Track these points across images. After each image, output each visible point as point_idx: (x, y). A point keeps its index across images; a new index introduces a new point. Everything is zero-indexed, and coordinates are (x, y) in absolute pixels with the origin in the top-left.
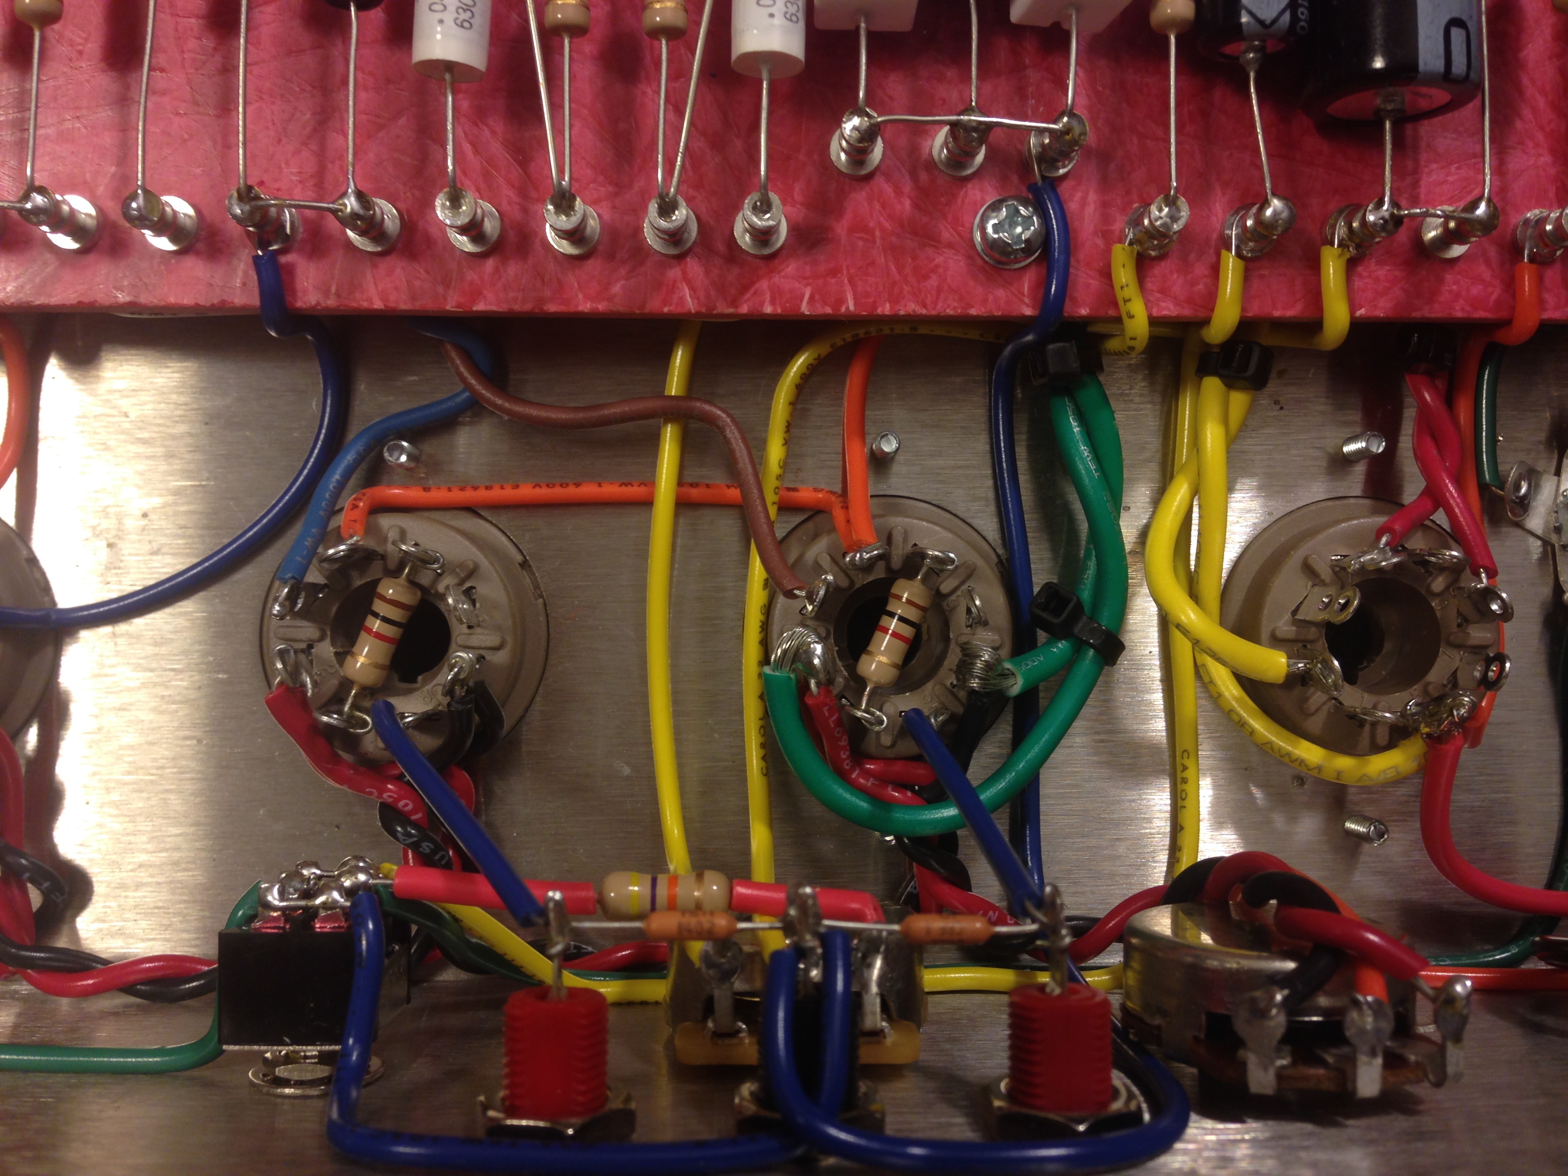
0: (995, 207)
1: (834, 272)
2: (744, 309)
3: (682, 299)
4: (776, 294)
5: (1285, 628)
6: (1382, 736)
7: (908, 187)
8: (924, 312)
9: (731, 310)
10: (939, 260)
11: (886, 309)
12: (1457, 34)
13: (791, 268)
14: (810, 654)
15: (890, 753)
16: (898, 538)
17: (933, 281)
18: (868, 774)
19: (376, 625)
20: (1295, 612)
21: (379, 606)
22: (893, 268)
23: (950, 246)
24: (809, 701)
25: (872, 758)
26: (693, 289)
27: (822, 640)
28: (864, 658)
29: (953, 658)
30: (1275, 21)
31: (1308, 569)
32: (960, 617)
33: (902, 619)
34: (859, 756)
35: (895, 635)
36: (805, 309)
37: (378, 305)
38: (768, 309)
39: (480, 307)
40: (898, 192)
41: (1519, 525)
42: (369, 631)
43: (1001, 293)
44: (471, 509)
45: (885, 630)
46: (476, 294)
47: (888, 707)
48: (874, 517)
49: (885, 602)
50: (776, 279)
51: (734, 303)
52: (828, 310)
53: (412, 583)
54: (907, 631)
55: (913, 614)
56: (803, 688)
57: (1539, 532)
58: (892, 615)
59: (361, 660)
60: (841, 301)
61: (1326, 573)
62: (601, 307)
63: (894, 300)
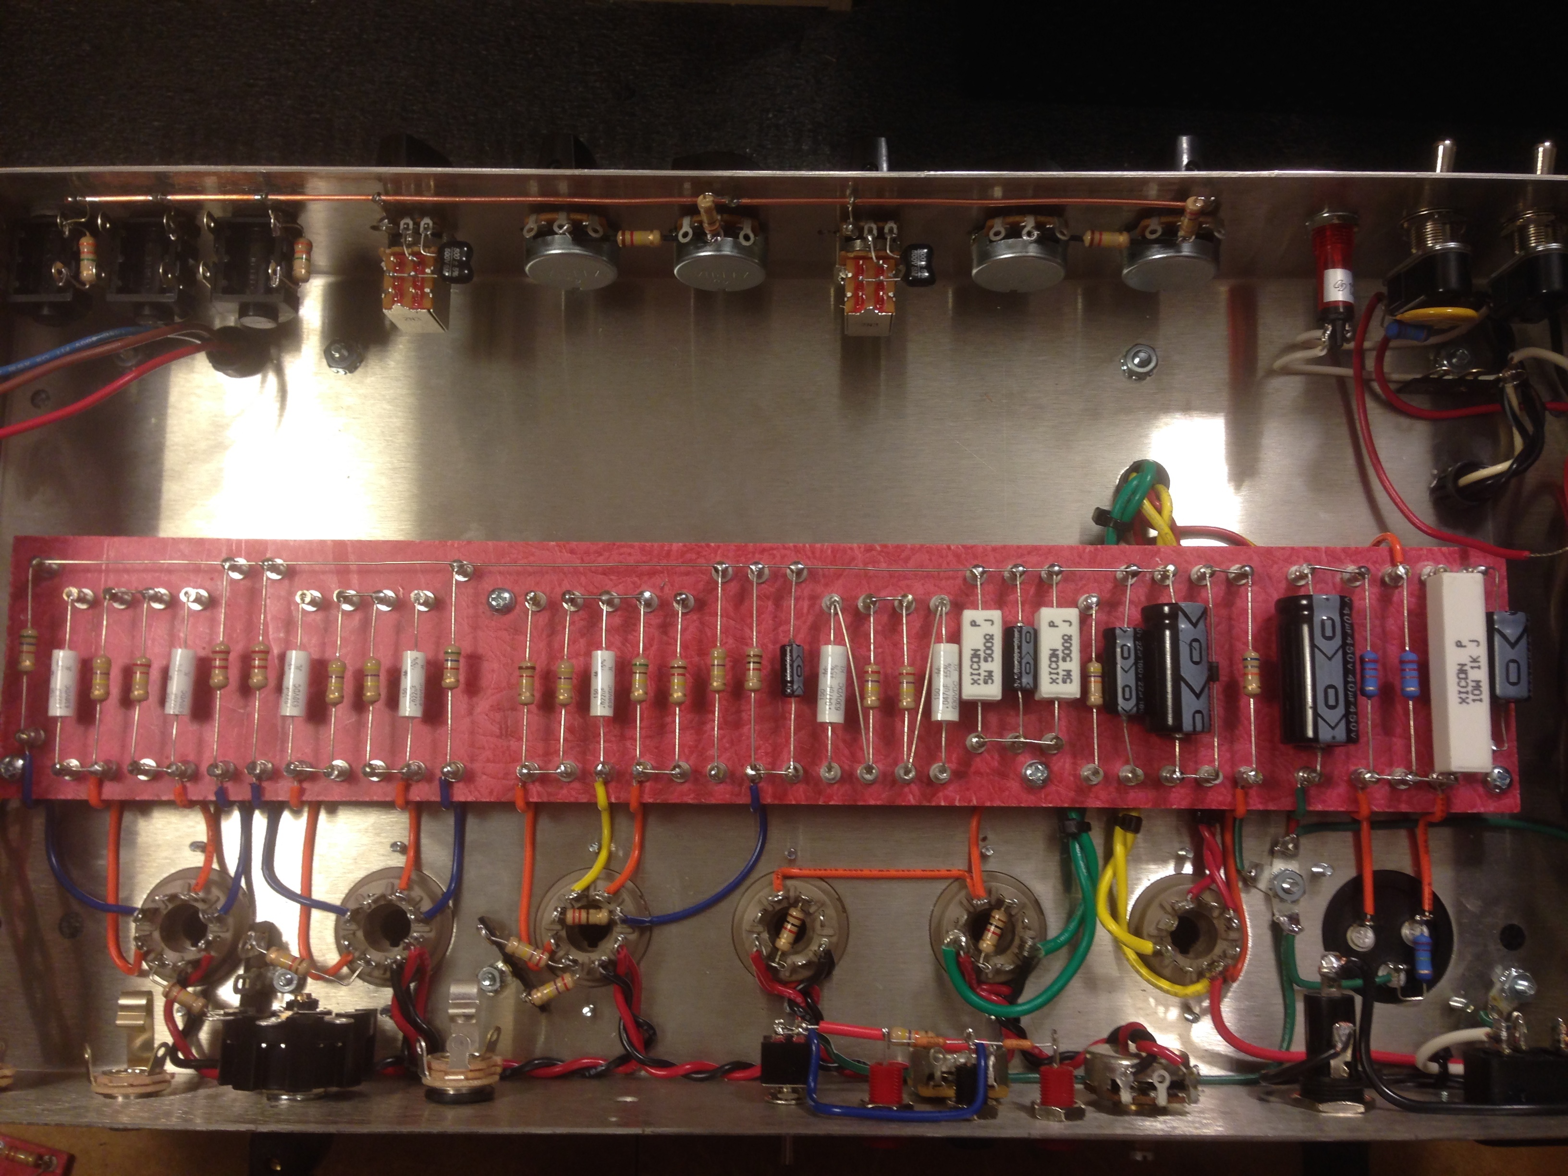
0: (1031, 765)
1: (968, 789)
2: (933, 804)
3: (909, 800)
4: (946, 798)
5: (1154, 932)
6: (1194, 977)
7: (996, 756)
8: (1003, 805)
9: (928, 804)
10: (1008, 785)
11: (988, 804)
12: (1198, 716)
13: (951, 788)
14: (961, 941)
15: (991, 981)
16: (994, 892)
17: (1007, 793)
18: (984, 990)
19: (789, 926)
20: (1158, 924)
21: (790, 919)
22: (990, 787)
23: (1013, 779)
24: (961, 960)
25: (985, 983)
26: (914, 796)
27: (965, 936)
28: (981, 942)
29: (1017, 942)
30: (1131, 710)
31: (1162, 906)
32: (1020, 925)
33: (996, 926)
34: (980, 982)
35: (994, 933)
36: (957, 804)
37: (794, 802)
38: (943, 804)
39: (832, 803)
40: (992, 757)
41: (1255, 887)
42: (786, 928)
43: (1033, 797)
44: (821, 878)
45: (989, 930)
46: (830, 797)
47: (991, 962)
48: (985, 882)
49: (989, 919)
50: (946, 792)
51: (929, 801)
52: (966, 804)
53: (802, 910)
54: (998, 931)
55: (1000, 924)
56: (958, 954)
57: (1264, 890)
58: (991, 924)
59: (783, 940)
60: (971, 801)
61: (1169, 908)
62: (879, 803)
63: (991, 800)
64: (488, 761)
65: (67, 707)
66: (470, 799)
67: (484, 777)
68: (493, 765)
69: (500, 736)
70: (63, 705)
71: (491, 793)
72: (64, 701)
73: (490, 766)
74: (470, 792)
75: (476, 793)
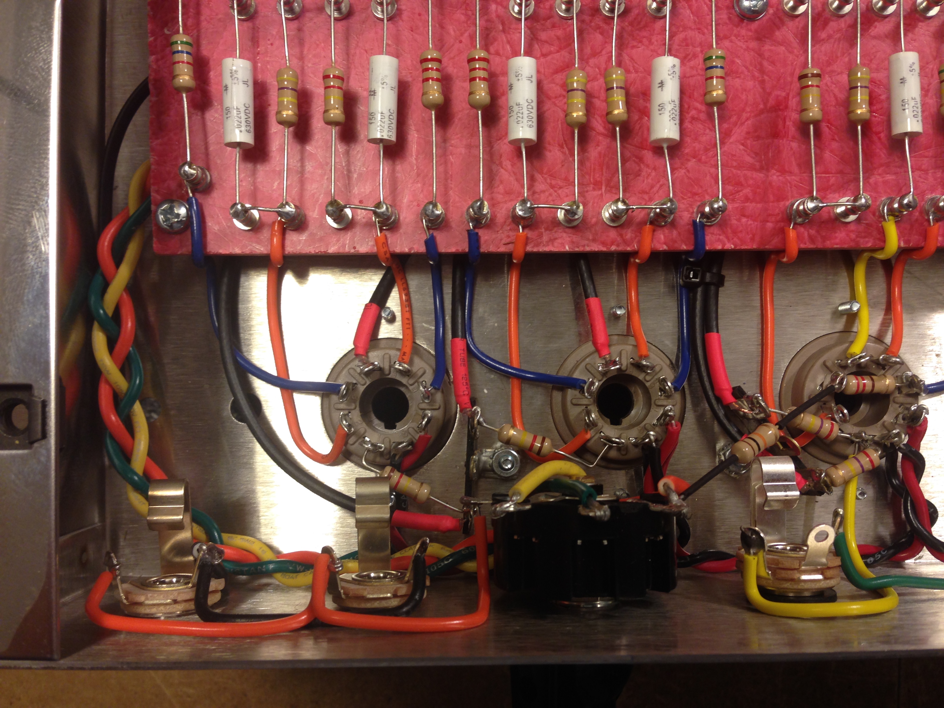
64: (747, 199)
65: (248, 131)
66: (730, 246)
67: (744, 220)
68: (754, 204)
69: (761, 169)
70: (243, 129)
71: (753, 239)
72: (243, 124)
73: (751, 206)
74: (727, 238)
75: (735, 239)
